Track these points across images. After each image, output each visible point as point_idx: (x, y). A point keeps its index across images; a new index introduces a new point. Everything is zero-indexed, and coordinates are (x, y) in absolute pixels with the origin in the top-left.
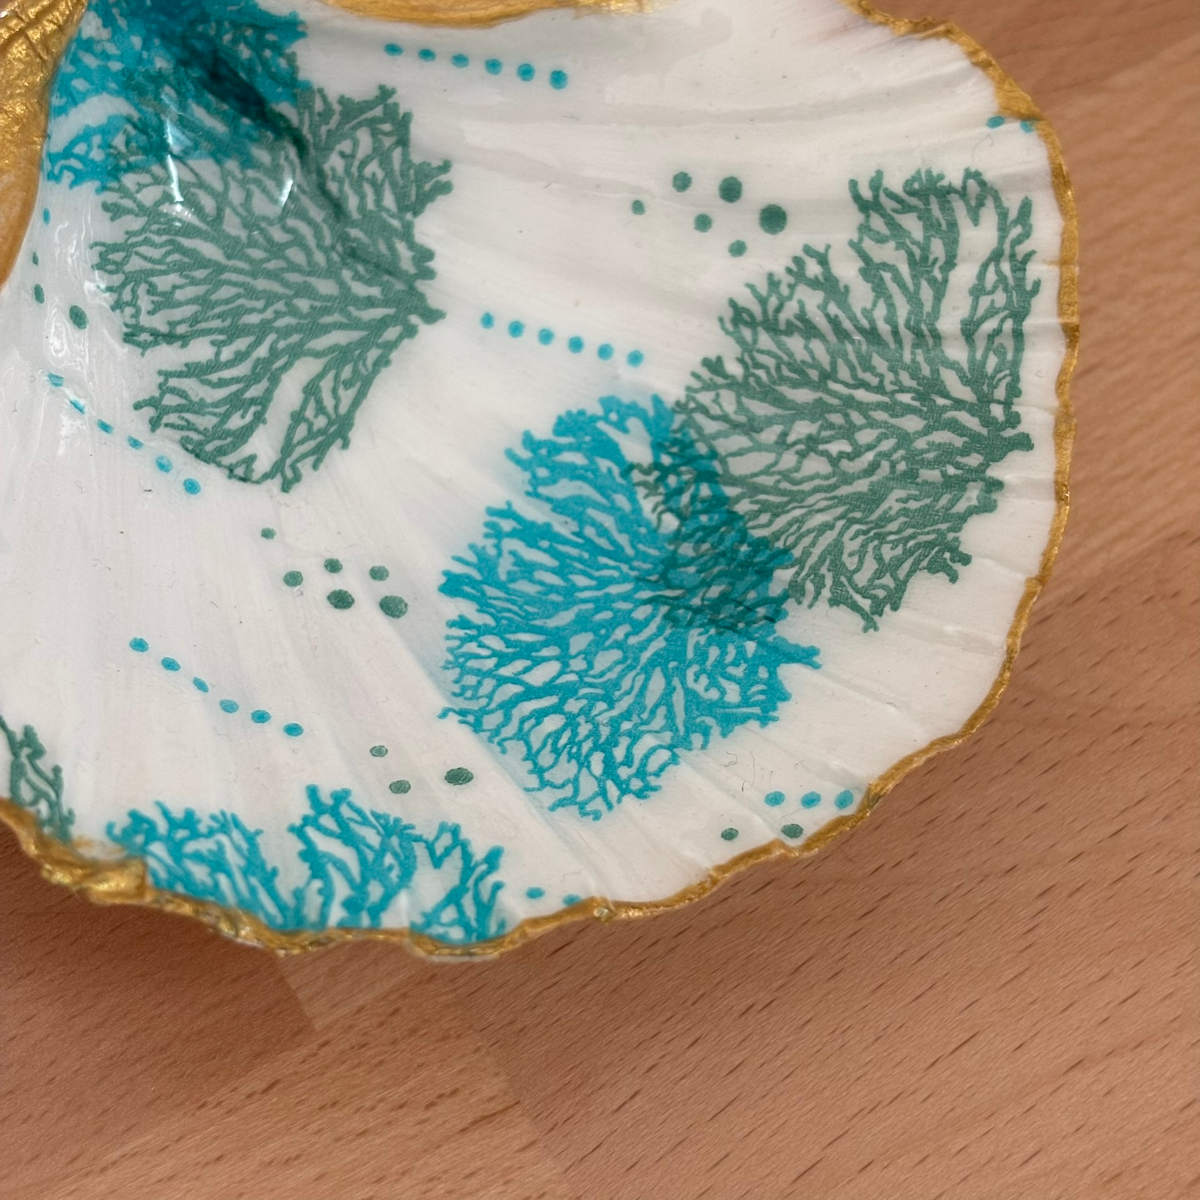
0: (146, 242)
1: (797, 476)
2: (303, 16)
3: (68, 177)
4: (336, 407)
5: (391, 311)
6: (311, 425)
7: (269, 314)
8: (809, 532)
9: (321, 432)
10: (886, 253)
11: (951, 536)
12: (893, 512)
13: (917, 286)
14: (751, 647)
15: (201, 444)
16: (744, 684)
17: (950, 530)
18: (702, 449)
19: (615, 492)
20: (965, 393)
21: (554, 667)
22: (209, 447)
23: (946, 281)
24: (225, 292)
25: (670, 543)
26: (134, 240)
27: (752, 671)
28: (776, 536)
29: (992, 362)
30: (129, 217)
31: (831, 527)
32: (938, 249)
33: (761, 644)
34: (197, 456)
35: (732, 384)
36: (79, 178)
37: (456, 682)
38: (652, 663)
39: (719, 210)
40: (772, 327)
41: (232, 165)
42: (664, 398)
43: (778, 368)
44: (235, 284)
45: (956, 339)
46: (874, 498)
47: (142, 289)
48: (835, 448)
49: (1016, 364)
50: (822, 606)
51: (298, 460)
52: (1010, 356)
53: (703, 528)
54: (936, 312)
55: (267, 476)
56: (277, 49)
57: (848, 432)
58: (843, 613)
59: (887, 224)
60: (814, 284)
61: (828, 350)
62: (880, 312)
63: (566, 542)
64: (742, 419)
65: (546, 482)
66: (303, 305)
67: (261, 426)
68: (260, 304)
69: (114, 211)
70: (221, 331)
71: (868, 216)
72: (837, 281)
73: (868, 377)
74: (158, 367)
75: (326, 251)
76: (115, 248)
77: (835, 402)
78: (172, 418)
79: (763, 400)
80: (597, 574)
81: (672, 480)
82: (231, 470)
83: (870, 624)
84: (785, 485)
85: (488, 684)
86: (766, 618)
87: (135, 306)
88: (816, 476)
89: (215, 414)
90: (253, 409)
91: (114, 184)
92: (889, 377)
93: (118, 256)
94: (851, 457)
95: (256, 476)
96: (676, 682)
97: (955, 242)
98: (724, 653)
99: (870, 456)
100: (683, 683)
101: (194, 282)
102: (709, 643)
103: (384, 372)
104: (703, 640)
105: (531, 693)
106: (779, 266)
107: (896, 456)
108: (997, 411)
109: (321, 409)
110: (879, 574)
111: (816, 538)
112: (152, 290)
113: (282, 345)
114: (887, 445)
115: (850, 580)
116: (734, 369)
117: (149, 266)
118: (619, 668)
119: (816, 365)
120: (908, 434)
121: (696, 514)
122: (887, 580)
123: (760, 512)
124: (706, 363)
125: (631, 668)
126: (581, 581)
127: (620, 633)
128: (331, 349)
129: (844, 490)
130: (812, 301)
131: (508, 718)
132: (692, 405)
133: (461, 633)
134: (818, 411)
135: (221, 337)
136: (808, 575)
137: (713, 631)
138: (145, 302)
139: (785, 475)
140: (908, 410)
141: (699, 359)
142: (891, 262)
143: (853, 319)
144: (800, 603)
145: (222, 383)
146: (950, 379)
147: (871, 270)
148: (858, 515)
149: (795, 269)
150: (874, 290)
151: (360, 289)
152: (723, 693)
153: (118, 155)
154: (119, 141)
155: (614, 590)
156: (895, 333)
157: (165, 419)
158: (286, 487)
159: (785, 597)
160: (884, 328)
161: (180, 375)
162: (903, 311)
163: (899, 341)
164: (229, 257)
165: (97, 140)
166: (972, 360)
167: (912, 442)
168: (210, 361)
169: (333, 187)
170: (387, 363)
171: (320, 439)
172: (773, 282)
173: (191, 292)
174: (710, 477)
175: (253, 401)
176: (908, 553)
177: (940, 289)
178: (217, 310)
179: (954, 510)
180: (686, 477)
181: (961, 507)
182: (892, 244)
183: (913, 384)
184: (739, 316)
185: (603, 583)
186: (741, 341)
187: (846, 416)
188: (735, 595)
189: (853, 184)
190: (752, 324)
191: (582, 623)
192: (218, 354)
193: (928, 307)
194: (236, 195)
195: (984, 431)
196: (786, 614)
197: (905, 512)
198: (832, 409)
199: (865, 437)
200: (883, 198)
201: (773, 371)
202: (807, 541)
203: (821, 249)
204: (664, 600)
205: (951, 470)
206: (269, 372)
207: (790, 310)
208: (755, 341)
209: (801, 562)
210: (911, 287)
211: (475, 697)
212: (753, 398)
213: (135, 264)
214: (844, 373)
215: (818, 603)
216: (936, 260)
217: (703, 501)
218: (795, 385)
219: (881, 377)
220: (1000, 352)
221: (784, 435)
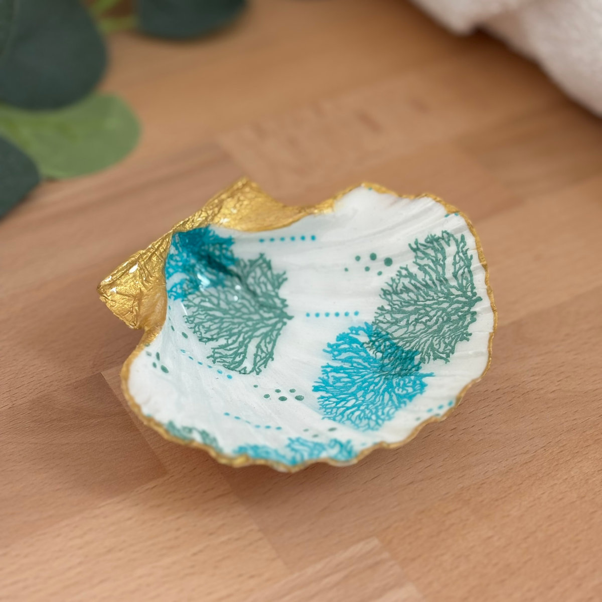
0: (199, 314)
1: (415, 331)
2: (233, 236)
3: (173, 298)
4: (267, 350)
5: (277, 319)
6: (261, 357)
7: (240, 328)
8: (422, 343)
9: (264, 358)
10: (426, 261)
11: (465, 332)
12: (446, 331)
13: (437, 268)
14: (412, 378)
15: (229, 366)
16: (412, 387)
17: (464, 330)
18: (384, 333)
19: (360, 352)
20: (460, 293)
21: (354, 401)
22: (232, 366)
23: (444, 264)
24: (225, 325)
25: (381, 361)
26: (195, 314)
27: (414, 382)
28: (413, 348)
29: (465, 282)
30: (192, 308)
31: (429, 340)
32: (440, 256)
33: (416, 376)
34: (229, 369)
35: (388, 312)
36: (176, 298)
37: (325, 411)
38: (384, 392)
39: (371, 264)
40: (396, 293)
41: (220, 288)
42: (368, 322)
43: (401, 303)
44: (228, 322)
45: (452, 279)
46: (440, 329)
47: (201, 327)
48: (424, 320)
49: (472, 280)
50: (431, 361)
51: (259, 366)
52: (469, 279)
53: (390, 353)
54: (444, 273)
55: (251, 372)
56: (227, 249)
57: (427, 314)
58: (439, 361)
59: (423, 254)
60: (405, 276)
61: (415, 294)
62: (427, 278)
63: (348, 369)
64: (394, 321)
65: (337, 355)
66: (250, 323)
67: (246, 359)
68: (237, 326)
69: (188, 307)
70: (227, 335)
71: (416, 253)
72: (412, 273)
73: (429, 298)
74: (211, 347)
75: (254, 307)
76: (190, 317)
77: (421, 307)
78: (219, 360)
79: (399, 313)
80: (360, 374)
81: (377, 343)
82: (240, 372)
83: (447, 361)
84: (411, 335)
85: (335, 410)
86: (416, 370)
87: (200, 332)
88: (421, 330)
89: (231, 358)
90: (242, 355)
91: (186, 299)
92: (435, 296)
93: (192, 319)
94: (429, 321)
95: (248, 372)
96: (392, 394)
97: (445, 253)
98: (405, 381)
99: (435, 318)
100: (394, 392)
101: (215, 323)
102: (400, 381)
103: (279, 337)
104: (398, 380)
105: (348, 408)
106: (394, 275)
107: (442, 316)
108: (469, 294)
109: (262, 351)
110: (446, 347)
111: (425, 344)
112: (204, 327)
113: (246, 336)
114: (439, 314)
115: (438, 351)
116: (388, 308)
117: (201, 321)
118: (374, 397)
119: (412, 300)
120: (444, 308)
121: (386, 350)
122: (449, 347)
123: (406, 343)
124: (379, 308)
125: (378, 395)
126: (356, 378)
127: (372, 387)
128: (262, 334)
129: (430, 331)
130: (406, 281)
131: (343, 416)
132: (377, 321)
133: (322, 400)
134: (416, 311)
135: (227, 337)
136: (425, 354)
137: (400, 377)
138: (203, 331)
139: (411, 333)
140: (443, 302)
141: (376, 308)
142: (427, 263)
143: (419, 282)
144: (424, 363)
145: (231, 349)
146: (453, 291)
147: (421, 268)
148: (436, 335)
149: (398, 274)
150: (424, 272)
151: (266, 315)
152: (407, 390)
153: (185, 291)
154: (185, 286)
155: (366, 377)
156: (434, 283)
157: (217, 360)
158: (258, 373)
159: (420, 363)
160: (430, 282)
161: (218, 348)
162: (434, 276)
163: (435, 285)
164: (224, 314)
165: (178, 286)
166: (458, 284)
167: (446, 310)
168: (225, 344)
169: (251, 288)
170: (280, 334)
171: (264, 359)
172: (393, 280)
173: (215, 326)
174: (388, 339)
175: (241, 353)
176: (453, 339)
177: (443, 266)
178: (224, 330)
179: (464, 325)
180: (381, 342)
181: (466, 323)
182: (426, 259)
183: (443, 295)
184: (385, 292)
185: (362, 376)
186: (388, 300)
187: (425, 309)
188: (404, 368)
189: (410, 245)
190: (390, 294)
191: (360, 388)
192: (228, 342)
193: (441, 273)
194: (222, 296)
195: (467, 300)
196: (421, 367)
197: (450, 330)
198: (420, 309)
199: (432, 314)
200: (419, 246)
201: (400, 305)
202: (422, 346)
203: (405, 266)
204: (384, 375)
205: (460, 314)
206: (244, 344)
207: (400, 287)
208: (392, 299)
209: (422, 352)
210: (435, 269)
211: (331, 414)
212: (395, 314)
213: (197, 321)
214: (421, 299)
215: (430, 361)
216: (440, 259)
217: (388, 346)
218: (407, 306)
219: (433, 296)
220: (466, 279)
221: (408, 321)
